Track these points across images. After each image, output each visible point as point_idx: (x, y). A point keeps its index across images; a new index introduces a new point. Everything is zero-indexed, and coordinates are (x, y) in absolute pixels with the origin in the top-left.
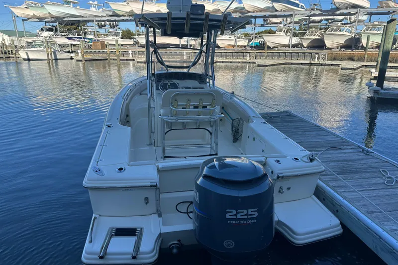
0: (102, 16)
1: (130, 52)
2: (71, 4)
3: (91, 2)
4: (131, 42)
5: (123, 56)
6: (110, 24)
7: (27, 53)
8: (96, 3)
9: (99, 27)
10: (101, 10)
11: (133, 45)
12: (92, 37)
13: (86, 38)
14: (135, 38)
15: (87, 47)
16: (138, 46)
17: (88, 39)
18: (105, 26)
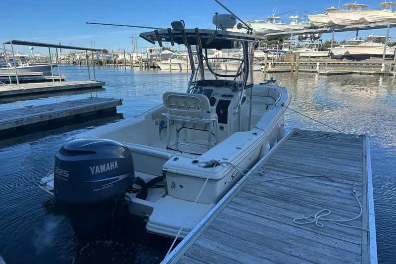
0: (300, 30)
1: (318, 64)
2: (274, 20)
3: (292, 17)
4: (326, 54)
5: (312, 68)
6: (311, 36)
7: (226, 66)
8: (297, 17)
9: (300, 40)
10: (300, 23)
11: (328, 56)
12: (286, 50)
13: (281, 51)
14: (330, 50)
15: (280, 59)
16: (332, 58)
17: (283, 52)
18: (305, 38)
